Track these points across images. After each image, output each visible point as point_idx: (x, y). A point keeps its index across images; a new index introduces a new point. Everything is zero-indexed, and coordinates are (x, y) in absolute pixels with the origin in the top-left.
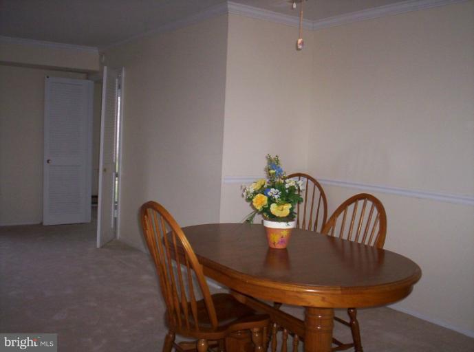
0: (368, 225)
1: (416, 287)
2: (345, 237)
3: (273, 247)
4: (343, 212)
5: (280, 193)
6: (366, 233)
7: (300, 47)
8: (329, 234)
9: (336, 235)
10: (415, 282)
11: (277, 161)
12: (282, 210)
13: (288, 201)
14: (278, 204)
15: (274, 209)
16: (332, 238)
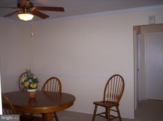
0: (55, 86)
1: (74, 102)
2: (49, 91)
3: (31, 97)
4: (47, 83)
5: (32, 81)
6: (55, 89)
7: (33, 35)
8: (44, 90)
9: (46, 90)
10: (74, 101)
11: (30, 71)
12: (34, 86)
13: (35, 83)
14: (33, 84)
15: (31, 85)
16: (45, 92)
